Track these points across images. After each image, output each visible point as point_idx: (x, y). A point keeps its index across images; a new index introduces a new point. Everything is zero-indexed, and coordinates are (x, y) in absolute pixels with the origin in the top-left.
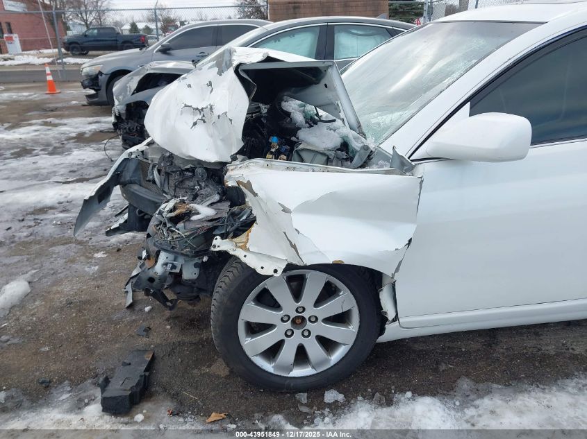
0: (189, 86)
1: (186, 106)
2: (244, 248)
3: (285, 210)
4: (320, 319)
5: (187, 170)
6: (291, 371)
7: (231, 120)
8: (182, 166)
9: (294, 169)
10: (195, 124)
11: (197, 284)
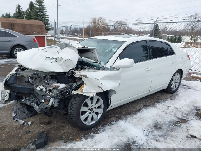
0: (46, 52)
1: (47, 57)
2: (82, 92)
3: (97, 80)
4: (96, 108)
5: (43, 77)
6: (90, 123)
7: (72, 61)
8: (42, 75)
9: (95, 71)
10: (52, 62)
11: (59, 107)
